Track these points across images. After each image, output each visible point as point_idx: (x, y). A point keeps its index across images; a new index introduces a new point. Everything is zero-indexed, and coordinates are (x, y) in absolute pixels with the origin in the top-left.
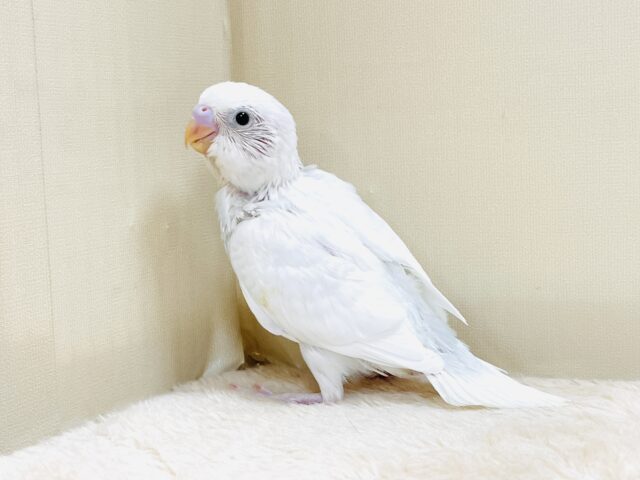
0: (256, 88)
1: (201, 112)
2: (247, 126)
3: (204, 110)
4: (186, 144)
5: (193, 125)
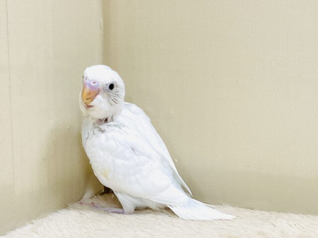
1: (92, 84)
2: (113, 90)
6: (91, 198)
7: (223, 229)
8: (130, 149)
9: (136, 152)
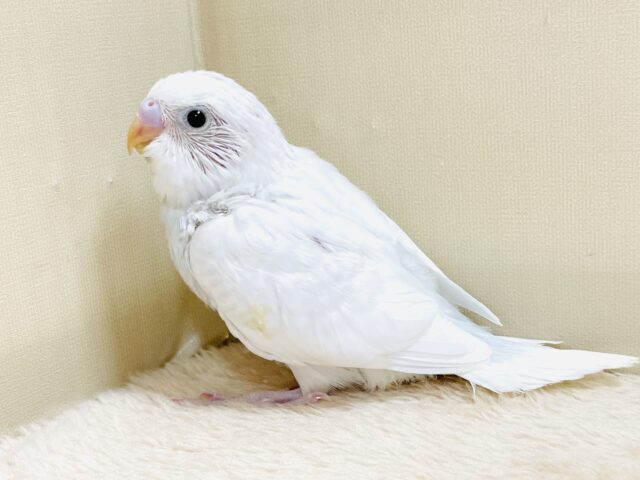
0: (230, 81)
1: (146, 107)
2: (202, 128)
3: (151, 104)
4: (129, 148)
5: (137, 124)
6: (194, 356)
7: (526, 436)
8: (308, 239)
9: (325, 244)
